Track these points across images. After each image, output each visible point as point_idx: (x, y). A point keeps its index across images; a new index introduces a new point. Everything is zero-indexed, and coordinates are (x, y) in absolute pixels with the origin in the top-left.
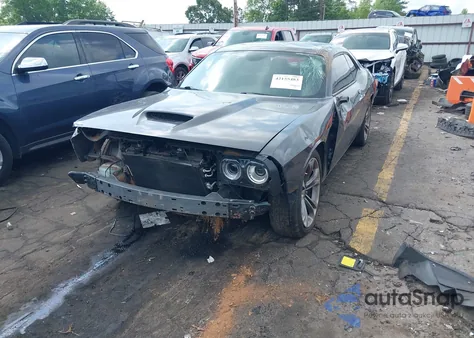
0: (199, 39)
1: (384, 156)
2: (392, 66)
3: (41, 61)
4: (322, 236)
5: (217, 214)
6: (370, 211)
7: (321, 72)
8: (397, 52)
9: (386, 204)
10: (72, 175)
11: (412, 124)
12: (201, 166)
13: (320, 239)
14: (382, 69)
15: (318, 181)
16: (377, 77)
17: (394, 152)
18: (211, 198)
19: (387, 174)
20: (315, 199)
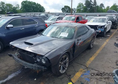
0: (59, 17)
1: (95, 53)
2: (105, 27)
3: (12, 26)
4: (66, 76)
5: (35, 69)
6: (82, 69)
7: (73, 32)
8: (107, 23)
9: (87, 68)
10: (9, 55)
11: (108, 43)
12: (33, 57)
13: (65, 77)
14: (102, 28)
15: (68, 61)
16: (100, 30)
17: (98, 52)
18: (34, 65)
19: (92, 59)
20: (67, 65)
